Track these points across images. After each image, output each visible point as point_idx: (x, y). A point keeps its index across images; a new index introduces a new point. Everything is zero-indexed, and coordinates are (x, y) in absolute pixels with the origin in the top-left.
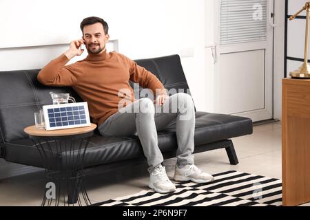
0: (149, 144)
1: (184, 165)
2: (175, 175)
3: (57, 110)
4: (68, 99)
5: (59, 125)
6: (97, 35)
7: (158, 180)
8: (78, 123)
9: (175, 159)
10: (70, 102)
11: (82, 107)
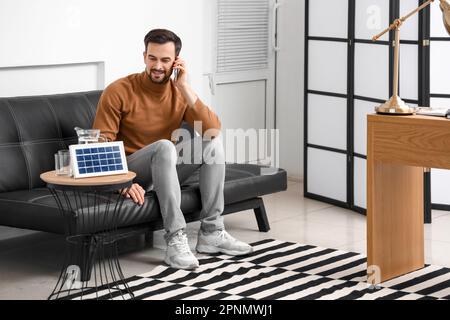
0: (167, 201)
1: (211, 232)
2: (198, 244)
3: (87, 151)
4: (98, 136)
5: (90, 171)
6: (164, 60)
7: (176, 253)
8: (112, 168)
9: (199, 223)
10: (100, 141)
11: (116, 148)
